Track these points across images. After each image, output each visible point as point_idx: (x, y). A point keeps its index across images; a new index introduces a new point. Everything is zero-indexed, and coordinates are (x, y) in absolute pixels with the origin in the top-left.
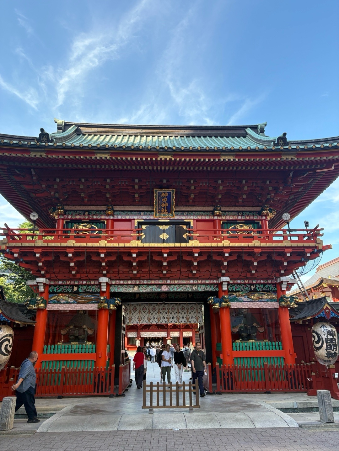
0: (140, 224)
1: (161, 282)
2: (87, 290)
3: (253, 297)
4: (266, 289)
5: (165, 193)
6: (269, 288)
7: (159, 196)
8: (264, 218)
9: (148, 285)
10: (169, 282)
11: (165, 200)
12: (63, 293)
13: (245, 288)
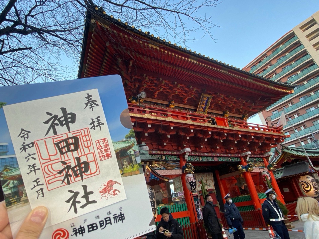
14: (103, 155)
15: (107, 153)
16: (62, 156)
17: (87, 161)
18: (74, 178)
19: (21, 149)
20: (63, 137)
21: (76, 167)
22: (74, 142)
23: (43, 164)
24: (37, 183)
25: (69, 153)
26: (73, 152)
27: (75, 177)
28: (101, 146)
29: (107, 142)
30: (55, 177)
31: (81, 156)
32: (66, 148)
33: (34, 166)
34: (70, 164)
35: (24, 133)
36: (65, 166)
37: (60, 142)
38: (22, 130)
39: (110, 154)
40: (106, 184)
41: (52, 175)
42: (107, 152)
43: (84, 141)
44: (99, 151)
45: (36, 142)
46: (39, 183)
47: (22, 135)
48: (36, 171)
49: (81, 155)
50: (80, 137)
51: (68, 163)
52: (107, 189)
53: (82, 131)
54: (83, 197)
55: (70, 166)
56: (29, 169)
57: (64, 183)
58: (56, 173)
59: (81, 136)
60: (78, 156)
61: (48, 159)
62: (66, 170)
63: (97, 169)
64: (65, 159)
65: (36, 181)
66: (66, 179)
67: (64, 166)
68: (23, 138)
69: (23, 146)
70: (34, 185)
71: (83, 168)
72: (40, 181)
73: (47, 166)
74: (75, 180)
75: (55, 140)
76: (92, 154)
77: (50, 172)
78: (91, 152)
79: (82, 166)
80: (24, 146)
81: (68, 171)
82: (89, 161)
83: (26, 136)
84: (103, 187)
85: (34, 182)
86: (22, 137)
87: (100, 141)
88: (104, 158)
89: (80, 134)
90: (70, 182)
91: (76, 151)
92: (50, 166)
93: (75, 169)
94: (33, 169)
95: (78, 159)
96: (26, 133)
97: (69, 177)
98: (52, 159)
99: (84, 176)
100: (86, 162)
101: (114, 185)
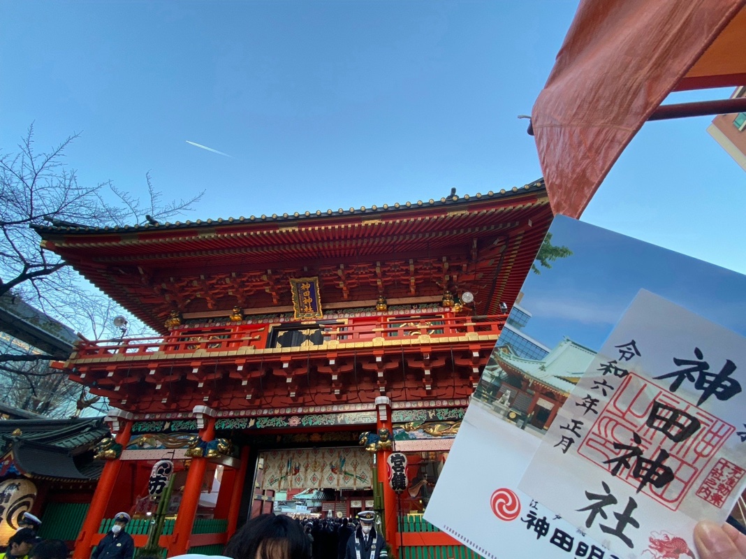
0: (276, 330)
1: (288, 412)
2: (182, 428)
3: (431, 430)
4: (452, 417)
5: (305, 284)
6: (458, 414)
7: (298, 289)
8: (447, 310)
9: (271, 417)
10: (300, 410)
11: (307, 294)
12: (150, 432)
13: (419, 415)
14: (710, 489)
15: (720, 494)
16: (646, 427)
17: (674, 472)
18: (629, 475)
19: (602, 365)
20: (678, 403)
21: (648, 462)
22: (686, 426)
23: (608, 411)
24: (575, 427)
25: (660, 434)
26: (668, 438)
27: (632, 474)
28: (721, 474)
29: (739, 479)
30: (604, 445)
31: (673, 456)
32: (664, 423)
33: (594, 402)
34: (645, 449)
35: (630, 349)
36: (635, 445)
37: (665, 407)
38: (633, 343)
39: (723, 499)
40: (671, 537)
41: (603, 438)
42: (722, 492)
43: (703, 440)
44: (710, 478)
45: (631, 375)
46: (576, 430)
47: (625, 349)
48: (590, 411)
49: (675, 454)
50: (704, 428)
51: (643, 446)
52: (668, 547)
53: (719, 424)
54: (617, 515)
55: (641, 453)
56: (584, 401)
57: (607, 465)
58: (612, 440)
59: (707, 428)
60: (668, 452)
61: (622, 412)
62: (630, 452)
63: (676, 500)
64: (644, 435)
65: (576, 422)
66: (616, 463)
67: (632, 444)
68: (622, 354)
69: (608, 364)
70: (569, 426)
71: (657, 474)
72: (579, 428)
73: (611, 420)
74: (627, 479)
75: (661, 397)
76: (692, 471)
77: (606, 431)
78: (695, 465)
79: (659, 470)
80: (611, 366)
81: (630, 456)
82: (677, 475)
83: (628, 355)
84: (662, 538)
85: (573, 421)
86: (621, 351)
87: (729, 464)
88: (706, 496)
89: (711, 424)
90: (618, 474)
91: (674, 441)
92: (613, 423)
93: (644, 464)
94: (588, 405)
95: (664, 455)
96: (633, 351)
97: (623, 466)
98: (626, 417)
99: (646, 488)
100: (672, 471)
101: (684, 554)
